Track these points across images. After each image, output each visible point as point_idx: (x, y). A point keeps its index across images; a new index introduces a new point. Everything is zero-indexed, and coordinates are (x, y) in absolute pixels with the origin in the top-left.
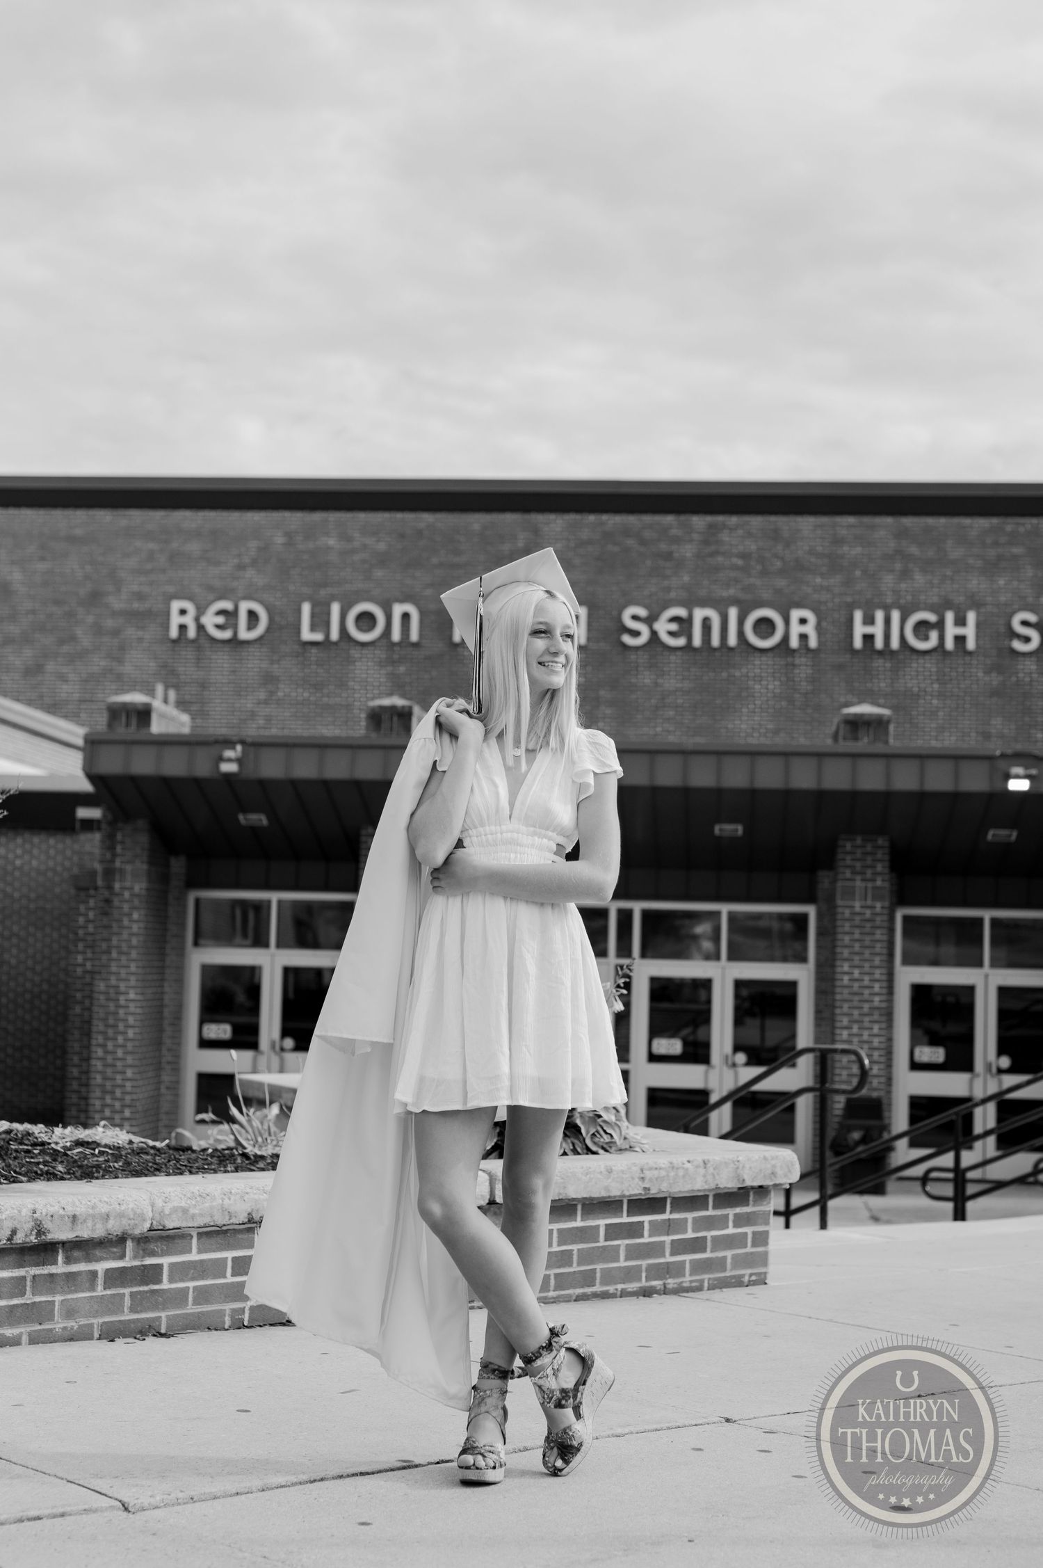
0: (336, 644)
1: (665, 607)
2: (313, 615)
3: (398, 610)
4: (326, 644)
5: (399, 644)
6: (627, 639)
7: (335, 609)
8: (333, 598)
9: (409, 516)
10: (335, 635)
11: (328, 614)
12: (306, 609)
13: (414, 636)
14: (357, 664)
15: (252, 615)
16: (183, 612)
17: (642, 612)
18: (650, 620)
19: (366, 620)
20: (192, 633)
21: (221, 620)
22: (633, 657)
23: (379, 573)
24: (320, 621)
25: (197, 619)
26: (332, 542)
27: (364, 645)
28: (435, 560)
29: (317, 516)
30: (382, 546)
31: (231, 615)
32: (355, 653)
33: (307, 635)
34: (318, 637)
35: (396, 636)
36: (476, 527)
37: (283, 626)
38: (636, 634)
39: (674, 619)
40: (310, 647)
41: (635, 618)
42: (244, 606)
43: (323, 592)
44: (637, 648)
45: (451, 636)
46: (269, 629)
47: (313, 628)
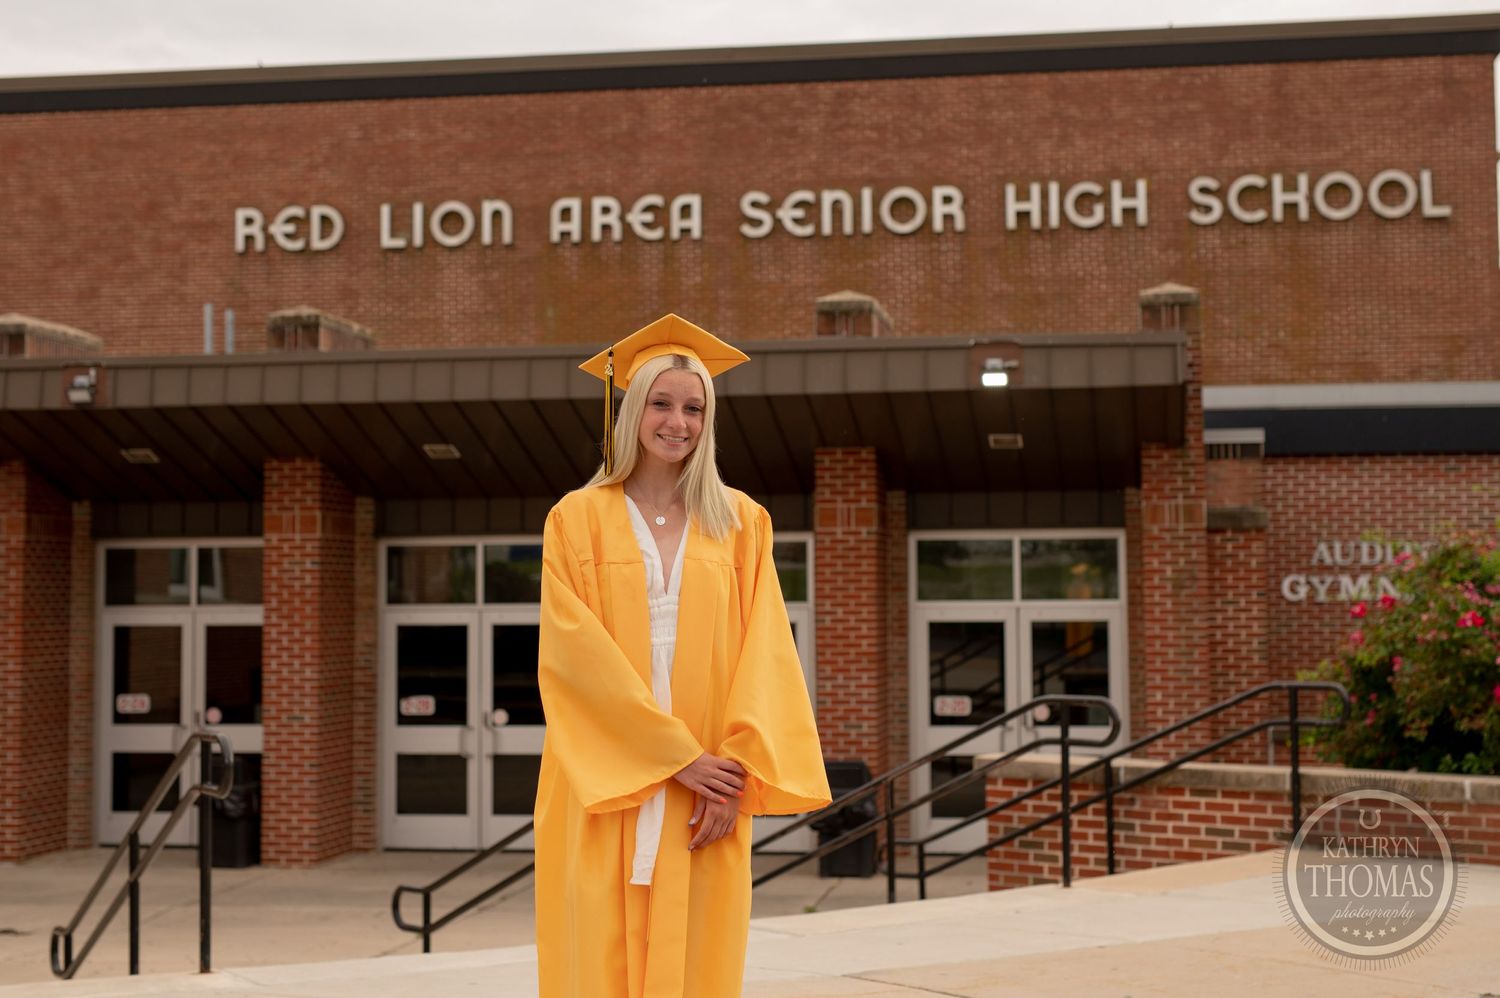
0: (420, 249)
1: (790, 191)
2: (393, 219)
3: (488, 207)
4: (408, 250)
5: (491, 247)
6: (747, 230)
7: (418, 210)
8: (416, 198)
9: (499, 100)
10: (418, 240)
11: (411, 216)
12: (385, 211)
13: (507, 236)
14: (446, 271)
15: (325, 221)
16: (249, 221)
17: (763, 198)
18: (772, 207)
19: (452, 221)
20: (259, 244)
21: (290, 228)
22: (756, 250)
23: (466, 167)
24: (400, 225)
25: (265, 229)
26: (412, 134)
27: (452, 249)
28: (528, 150)
29: (396, 105)
30: (468, 137)
31: (301, 223)
32: (442, 259)
33: (387, 241)
34: (400, 243)
35: (487, 237)
36: (574, 109)
37: (359, 232)
38: (756, 223)
39: (799, 205)
40: (390, 255)
41: (755, 204)
42: (317, 212)
43: (404, 192)
44: (760, 240)
45: (548, 236)
46: (344, 237)
47: (394, 234)
